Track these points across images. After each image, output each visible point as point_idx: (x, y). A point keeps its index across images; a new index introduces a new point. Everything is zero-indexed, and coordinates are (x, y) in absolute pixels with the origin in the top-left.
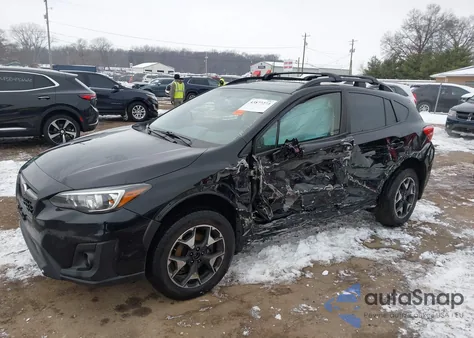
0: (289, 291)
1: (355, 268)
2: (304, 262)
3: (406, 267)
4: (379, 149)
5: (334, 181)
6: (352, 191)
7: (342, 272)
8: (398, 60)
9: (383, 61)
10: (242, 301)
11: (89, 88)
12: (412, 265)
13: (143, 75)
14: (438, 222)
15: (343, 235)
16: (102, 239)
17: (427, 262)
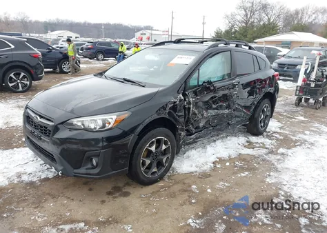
0: (210, 176)
1: (244, 160)
2: (213, 159)
3: (272, 158)
4: (252, 86)
5: (228, 107)
6: (236, 113)
7: (237, 163)
8: (233, 30)
9: (224, 30)
10: (184, 183)
11: (35, 49)
12: (275, 156)
13: (58, 40)
14: (282, 131)
15: (231, 142)
16: (103, 148)
17: (283, 154)
